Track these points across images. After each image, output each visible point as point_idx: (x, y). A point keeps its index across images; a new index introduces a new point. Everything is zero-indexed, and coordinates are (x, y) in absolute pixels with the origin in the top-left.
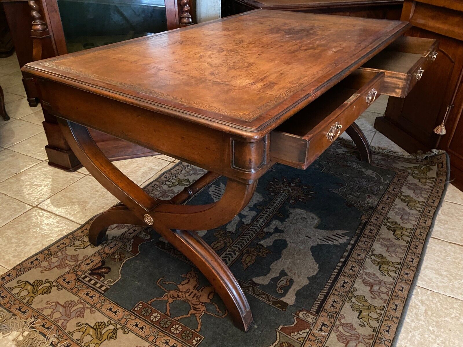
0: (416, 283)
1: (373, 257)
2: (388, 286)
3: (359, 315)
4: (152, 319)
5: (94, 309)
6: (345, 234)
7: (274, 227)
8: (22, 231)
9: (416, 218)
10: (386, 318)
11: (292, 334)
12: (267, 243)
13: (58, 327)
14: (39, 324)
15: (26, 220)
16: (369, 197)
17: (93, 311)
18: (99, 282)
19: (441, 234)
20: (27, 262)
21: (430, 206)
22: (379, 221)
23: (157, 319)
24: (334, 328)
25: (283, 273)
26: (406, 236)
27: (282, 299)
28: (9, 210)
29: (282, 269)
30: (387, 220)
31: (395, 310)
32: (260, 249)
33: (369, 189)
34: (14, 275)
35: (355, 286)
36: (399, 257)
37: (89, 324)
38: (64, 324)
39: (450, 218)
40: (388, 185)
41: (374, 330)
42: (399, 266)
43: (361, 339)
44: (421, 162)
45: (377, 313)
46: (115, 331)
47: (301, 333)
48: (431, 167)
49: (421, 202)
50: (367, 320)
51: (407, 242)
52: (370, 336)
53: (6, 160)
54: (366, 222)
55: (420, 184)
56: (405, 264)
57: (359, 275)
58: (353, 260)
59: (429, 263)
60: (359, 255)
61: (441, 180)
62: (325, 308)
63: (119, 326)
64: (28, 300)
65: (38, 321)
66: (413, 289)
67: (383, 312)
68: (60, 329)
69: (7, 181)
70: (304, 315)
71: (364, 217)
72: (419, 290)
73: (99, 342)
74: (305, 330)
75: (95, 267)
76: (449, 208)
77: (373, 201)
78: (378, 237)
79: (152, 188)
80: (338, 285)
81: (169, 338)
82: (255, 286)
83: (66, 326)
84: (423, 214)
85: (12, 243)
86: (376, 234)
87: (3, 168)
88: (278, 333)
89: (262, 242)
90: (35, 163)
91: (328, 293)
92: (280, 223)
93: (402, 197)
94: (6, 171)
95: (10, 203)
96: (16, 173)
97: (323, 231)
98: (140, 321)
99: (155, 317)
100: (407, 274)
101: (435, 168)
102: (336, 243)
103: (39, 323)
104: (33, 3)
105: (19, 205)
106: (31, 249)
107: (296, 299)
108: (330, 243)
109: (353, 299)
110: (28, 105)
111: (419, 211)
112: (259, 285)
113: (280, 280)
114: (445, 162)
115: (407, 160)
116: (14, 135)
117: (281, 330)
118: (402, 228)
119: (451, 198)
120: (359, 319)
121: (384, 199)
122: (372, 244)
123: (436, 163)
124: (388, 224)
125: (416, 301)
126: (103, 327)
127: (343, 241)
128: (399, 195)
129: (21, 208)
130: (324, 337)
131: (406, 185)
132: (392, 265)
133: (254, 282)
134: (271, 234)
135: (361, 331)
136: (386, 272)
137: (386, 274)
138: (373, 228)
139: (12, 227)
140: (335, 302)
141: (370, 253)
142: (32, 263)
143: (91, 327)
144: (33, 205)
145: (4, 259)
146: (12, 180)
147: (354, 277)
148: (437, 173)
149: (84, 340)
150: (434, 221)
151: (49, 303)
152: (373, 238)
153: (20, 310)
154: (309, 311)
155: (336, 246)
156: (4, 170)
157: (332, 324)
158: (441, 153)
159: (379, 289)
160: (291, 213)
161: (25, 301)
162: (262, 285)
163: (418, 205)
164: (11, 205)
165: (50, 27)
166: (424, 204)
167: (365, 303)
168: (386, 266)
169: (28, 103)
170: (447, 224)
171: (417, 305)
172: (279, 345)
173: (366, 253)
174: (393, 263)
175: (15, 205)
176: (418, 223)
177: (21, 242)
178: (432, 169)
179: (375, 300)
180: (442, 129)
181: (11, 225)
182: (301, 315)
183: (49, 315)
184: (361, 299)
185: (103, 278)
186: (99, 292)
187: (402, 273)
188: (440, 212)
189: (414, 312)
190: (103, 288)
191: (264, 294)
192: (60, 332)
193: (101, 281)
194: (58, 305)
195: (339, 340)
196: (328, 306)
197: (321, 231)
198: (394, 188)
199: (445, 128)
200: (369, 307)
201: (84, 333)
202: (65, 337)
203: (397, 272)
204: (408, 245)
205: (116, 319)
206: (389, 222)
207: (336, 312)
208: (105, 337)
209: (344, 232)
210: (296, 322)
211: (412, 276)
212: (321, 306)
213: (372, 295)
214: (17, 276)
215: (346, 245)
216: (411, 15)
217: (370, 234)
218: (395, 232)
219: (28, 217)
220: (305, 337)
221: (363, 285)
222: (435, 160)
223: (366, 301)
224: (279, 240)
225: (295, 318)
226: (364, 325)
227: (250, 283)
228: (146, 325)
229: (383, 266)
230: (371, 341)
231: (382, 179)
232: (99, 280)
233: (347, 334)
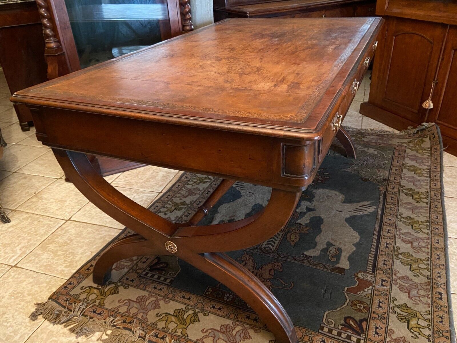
0: (447, 235)
1: (402, 219)
2: (425, 241)
3: (410, 268)
4: (225, 300)
5: (167, 300)
6: (370, 204)
7: (305, 207)
8: (65, 243)
9: (426, 183)
10: (434, 267)
11: (358, 293)
12: (305, 220)
13: (139, 320)
14: (120, 322)
15: (65, 233)
16: (379, 171)
17: (167, 301)
18: (162, 276)
19: (452, 193)
20: (83, 269)
21: (434, 171)
22: (396, 190)
23: (230, 299)
24: (393, 282)
25: (329, 245)
26: (424, 198)
27: (337, 266)
28: (43, 227)
29: (326, 241)
30: (402, 187)
31: (439, 259)
32: (300, 227)
33: (377, 165)
34: (75, 283)
35: (397, 245)
36: (425, 217)
37: (169, 312)
38: (144, 317)
39: (454, 179)
40: (392, 160)
41: (427, 278)
42: (428, 224)
43: (419, 287)
44: (413, 136)
45: (425, 264)
46: (195, 315)
47: (366, 290)
48: (424, 139)
49: (425, 169)
50: (418, 271)
51: (427, 203)
52: (426, 283)
53: (19, 183)
54: (385, 192)
55: (419, 155)
56: (432, 221)
57: (397, 236)
58: (386, 224)
59: (452, 218)
60: (390, 220)
61: (436, 149)
62: (379, 266)
63: (197, 310)
64: (99, 302)
65: (117, 319)
66: (447, 240)
67: (429, 262)
68: (142, 322)
69: (29, 201)
70: (363, 275)
71: (381, 188)
72: (451, 240)
73: (185, 327)
74: (368, 287)
75: (153, 264)
76: (451, 171)
77: (384, 174)
78: (400, 203)
79: (177, 189)
80: (382, 247)
81: (249, 313)
82: (309, 258)
83: (146, 318)
84: (431, 179)
85: (59, 255)
86: (398, 200)
87: (19, 190)
88: (345, 294)
89: (299, 221)
90: (51, 181)
91: (376, 255)
92: (309, 203)
93: (407, 167)
94: (24, 193)
95: (42, 220)
96: (35, 193)
97: (350, 204)
98: (215, 303)
99: (228, 297)
100: (437, 229)
101: (427, 140)
102: (366, 213)
103: (118, 320)
104: (46, 21)
105: (51, 221)
106: (81, 257)
107: (349, 264)
108: (361, 213)
109: (400, 256)
110: (20, 130)
111: (427, 177)
113: (329, 250)
114: (436, 132)
115: (399, 137)
116: (17, 159)
117: (347, 291)
118: (418, 193)
119: (448, 163)
120: (412, 271)
121: (393, 171)
122: (398, 210)
123: (427, 135)
124: (404, 191)
125: (453, 250)
126: (183, 312)
127: (372, 209)
128: (404, 166)
129: (54, 223)
130: (388, 291)
131: (407, 157)
132: (422, 224)
133: (306, 256)
134: (305, 213)
135: (416, 280)
136: (419, 230)
137: (419, 232)
138: (393, 196)
139: (53, 242)
140: (385, 261)
141: (399, 217)
142: (88, 269)
143: (172, 315)
144: (66, 219)
145: (57, 270)
146: (34, 200)
147: (393, 238)
148: (430, 144)
149: (169, 327)
150: (443, 183)
151: (121, 301)
152: (396, 204)
153: (94, 312)
154: (365, 272)
155: (367, 215)
156: (22, 192)
157: (390, 279)
158: (431, 125)
159: (419, 245)
160: (316, 193)
161: (97, 304)
162: (315, 257)
163: (424, 172)
164: (42, 222)
165: (63, 44)
166: (429, 171)
167: (411, 258)
168: (417, 226)
169: (20, 127)
170: (453, 184)
171: (455, 252)
172: (350, 303)
173: (395, 217)
174: (421, 222)
175: (46, 222)
176: (430, 186)
177: (68, 253)
178: (425, 141)
179: (419, 254)
180: (430, 104)
181: (51, 239)
182: (359, 275)
183: (126, 312)
184: (407, 255)
185: (164, 272)
186: (165, 284)
187: (432, 228)
188: (444, 176)
189: (454, 259)
190: (168, 281)
191: (320, 264)
192: (143, 324)
193: (163, 275)
194: (131, 302)
195: (401, 291)
196: (380, 265)
197: (348, 204)
198: (398, 161)
199: (432, 102)
200: (416, 260)
201: (166, 321)
202: (150, 328)
203: (429, 229)
204: (428, 205)
205: (192, 304)
206: (405, 189)
207: (390, 269)
208: (188, 321)
209: (369, 202)
210: (358, 282)
211: (442, 230)
212: (374, 266)
213: (414, 251)
214: (78, 283)
215: (375, 213)
216: (386, 6)
217: (393, 201)
218: (413, 196)
219: (65, 230)
220: (371, 294)
221: (403, 243)
222: (427, 133)
223: (412, 256)
224: (314, 217)
225: (356, 279)
226: (418, 275)
227: (303, 257)
228: (222, 305)
229: (414, 225)
230: (429, 287)
231: (385, 155)
232: (161, 274)
233: (406, 285)
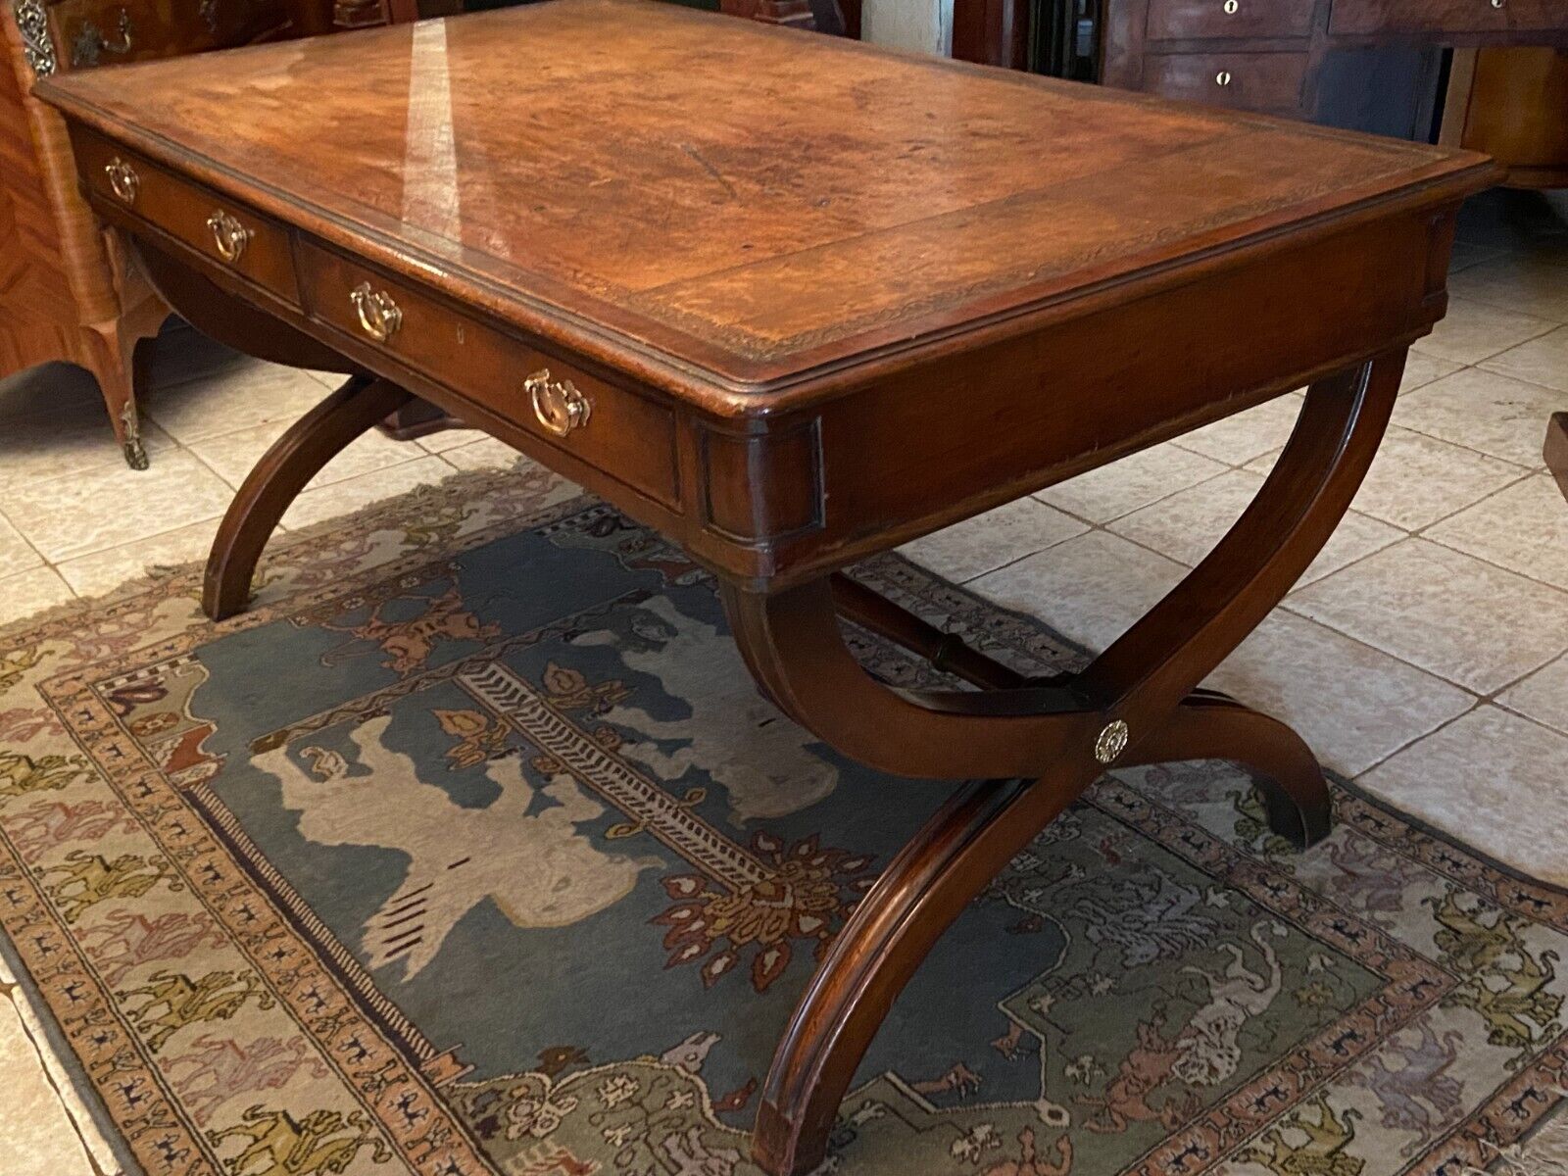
3: (102, 861)
11: (180, 740)
27: (283, 749)
36: (176, 1061)
41: (41, 870)
42: (144, 1038)
47: (169, 754)
56: (138, 1062)
57: (209, 917)
62: (185, 811)
70: (204, 771)
88: (206, 721)
100: (101, 1040)
107: (262, 770)
109: (154, 872)
112: (361, 722)
117: (210, 728)
120: (94, 858)
130: (120, 781)
132: (168, 1021)
135: (67, 846)
136: (160, 992)
137: (154, 984)
140: (183, 832)
141: (261, 987)
147: (217, 908)
154: (205, 780)
157: (133, 806)
159: (124, 937)
167: (119, 888)
168: (177, 998)
172: (178, 715)
173: (275, 979)
174: (174, 1028)
179: (105, 914)
182: (212, 766)
184: (136, 884)
187: (118, 1030)
195: (88, 802)
196: (185, 818)
203: (131, 1018)
204: (202, 1131)
207: (153, 823)
210: (202, 753)
213: (125, 913)
218: (297, 1129)
223: (123, 895)
225: (213, 755)
226: (71, 859)
229: (189, 992)
